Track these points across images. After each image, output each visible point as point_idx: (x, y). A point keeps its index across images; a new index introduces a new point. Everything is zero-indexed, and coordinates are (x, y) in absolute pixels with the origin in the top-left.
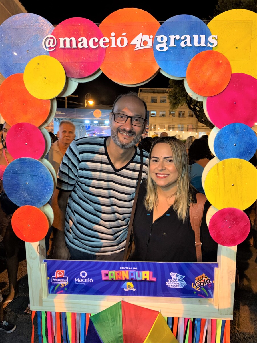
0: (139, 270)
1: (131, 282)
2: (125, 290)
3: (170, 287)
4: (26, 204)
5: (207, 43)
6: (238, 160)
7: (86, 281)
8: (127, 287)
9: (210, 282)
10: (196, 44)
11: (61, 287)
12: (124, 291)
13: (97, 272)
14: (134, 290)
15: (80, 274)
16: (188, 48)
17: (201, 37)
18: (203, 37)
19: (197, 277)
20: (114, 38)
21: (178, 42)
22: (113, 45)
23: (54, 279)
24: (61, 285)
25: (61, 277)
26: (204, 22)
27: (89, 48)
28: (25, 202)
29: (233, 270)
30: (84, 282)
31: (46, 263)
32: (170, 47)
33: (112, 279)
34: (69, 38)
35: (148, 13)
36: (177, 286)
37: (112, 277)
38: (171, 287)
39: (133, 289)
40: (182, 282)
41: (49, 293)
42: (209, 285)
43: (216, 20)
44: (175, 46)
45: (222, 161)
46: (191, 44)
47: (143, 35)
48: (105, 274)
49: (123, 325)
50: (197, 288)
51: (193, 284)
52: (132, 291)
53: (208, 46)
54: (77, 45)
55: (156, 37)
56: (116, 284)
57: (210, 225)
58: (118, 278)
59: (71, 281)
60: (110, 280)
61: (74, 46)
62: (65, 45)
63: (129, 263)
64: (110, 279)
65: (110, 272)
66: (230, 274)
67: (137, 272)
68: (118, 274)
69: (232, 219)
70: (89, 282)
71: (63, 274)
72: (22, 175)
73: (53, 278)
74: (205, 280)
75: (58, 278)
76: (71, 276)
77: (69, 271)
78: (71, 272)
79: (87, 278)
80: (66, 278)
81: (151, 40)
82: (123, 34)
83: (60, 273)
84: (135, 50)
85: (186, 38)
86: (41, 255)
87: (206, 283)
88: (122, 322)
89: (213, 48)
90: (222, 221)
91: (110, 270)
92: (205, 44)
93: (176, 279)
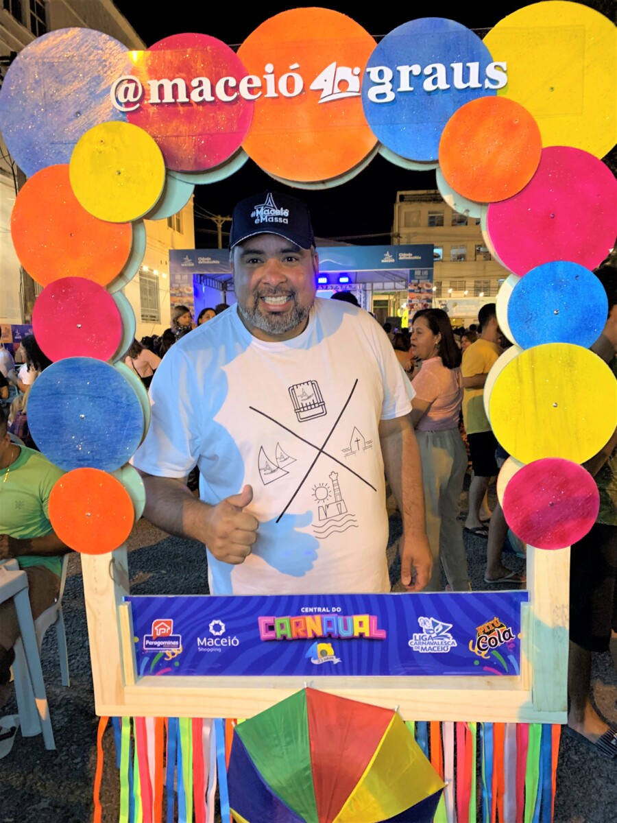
0: (345, 613)
1: (327, 643)
2: (315, 662)
3: (418, 652)
4: (82, 466)
5: (484, 80)
6: (564, 346)
7: (224, 643)
8: (319, 656)
9: (510, 636)
10: (459, 84)
11: (166, 659)
12: (313, 664)
13: (248, 621)
14: (336, 661)
15: (209, 628)
16: (440, 93)
17: (468, 68)
18: (474, 67)
19: (480, 627)
20: (273, 75)
21: (416, 80)
22: (271, 93)
23: (150, 640)
24: (165, 655)
25: (166, 636)
26: (475, 32)
27: (216, 103)
28: (79, 460)
29: (563, 606)
30: (218, 647)
31: (129, 603)
32: (399, 92)
33: (284, 637)
34: (171, 81)
35: (347, 17)
36: (436, 649)
37: (283, 632)
38: (420, 652)
39: (333, 658)
40: (447, 640)
41: (139, 674)
42: (509, 644)
43: (501, 28)
44: (412, 89)
45: (527, 351)
46: (447, 83)
47: (337, 67)
48: (266, 624)
49: (310, 742)
50: (483, 652)
51: (471, 642)
52: (330, 663)
53: (486, 87)
54: (188, 96)
55: (368, 70)
56: (293, 648)
57: (505, 501)
58: (298, 634)
59: (189, 645)
60: (279, 641)
61: (182, 98)
62: (161, 96)
63: (322, 598)
64: (279, 636)
65: (278, 621)
66: (557, 615)
67: (341, 619)
68: (297, 624)
69: (555, 485)
70: (230, 645)
71: (169, 628)
72: (70, 398)
73: (147, 638)
74: (498, 632)
75: (158, 639)
76: (188, 633)
77: (181, 623)
78: (187, 623)
79: (224, 636)
80: (177, 639)
81: (357, 77)
82: (292, 67)
83: (163, 626)
84: (320, 102)
85: (434, 70)
86: (119, 585)
87: (502, 639)
88: (309, 736)
89: (498, 91)
90: (532, 491)
91: (278, 616)
92: (479, 82)
93: (432, 632)
